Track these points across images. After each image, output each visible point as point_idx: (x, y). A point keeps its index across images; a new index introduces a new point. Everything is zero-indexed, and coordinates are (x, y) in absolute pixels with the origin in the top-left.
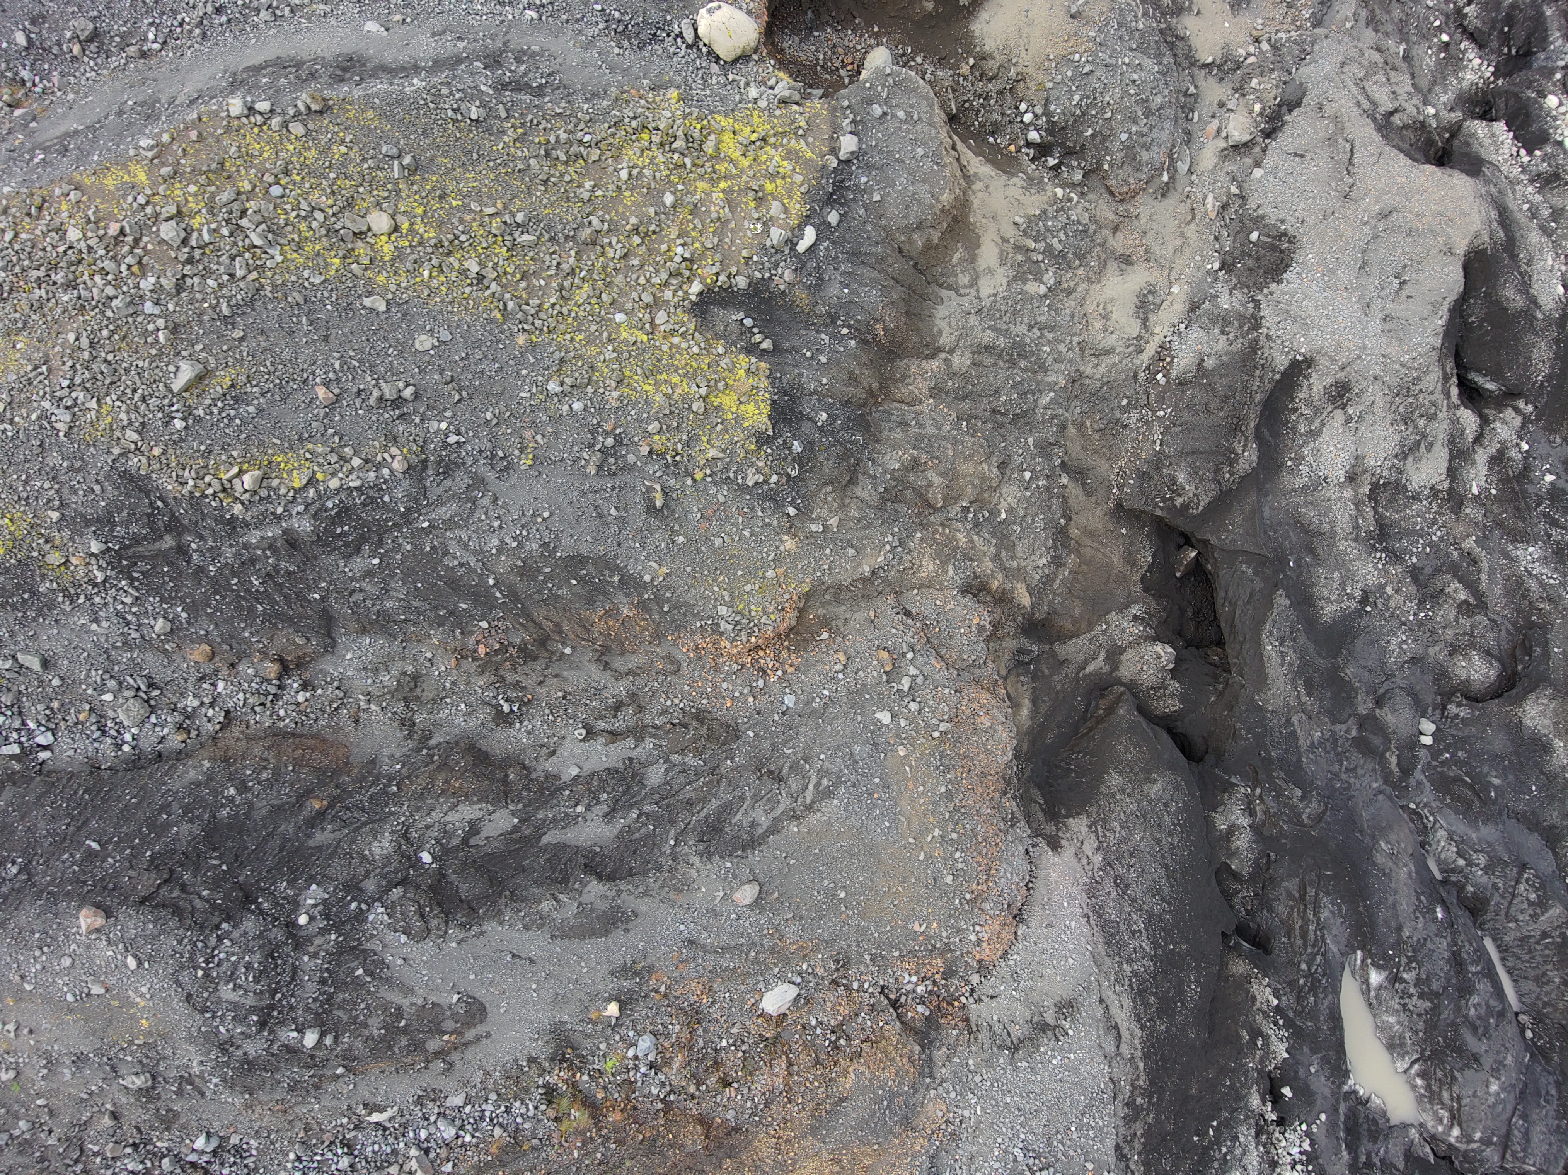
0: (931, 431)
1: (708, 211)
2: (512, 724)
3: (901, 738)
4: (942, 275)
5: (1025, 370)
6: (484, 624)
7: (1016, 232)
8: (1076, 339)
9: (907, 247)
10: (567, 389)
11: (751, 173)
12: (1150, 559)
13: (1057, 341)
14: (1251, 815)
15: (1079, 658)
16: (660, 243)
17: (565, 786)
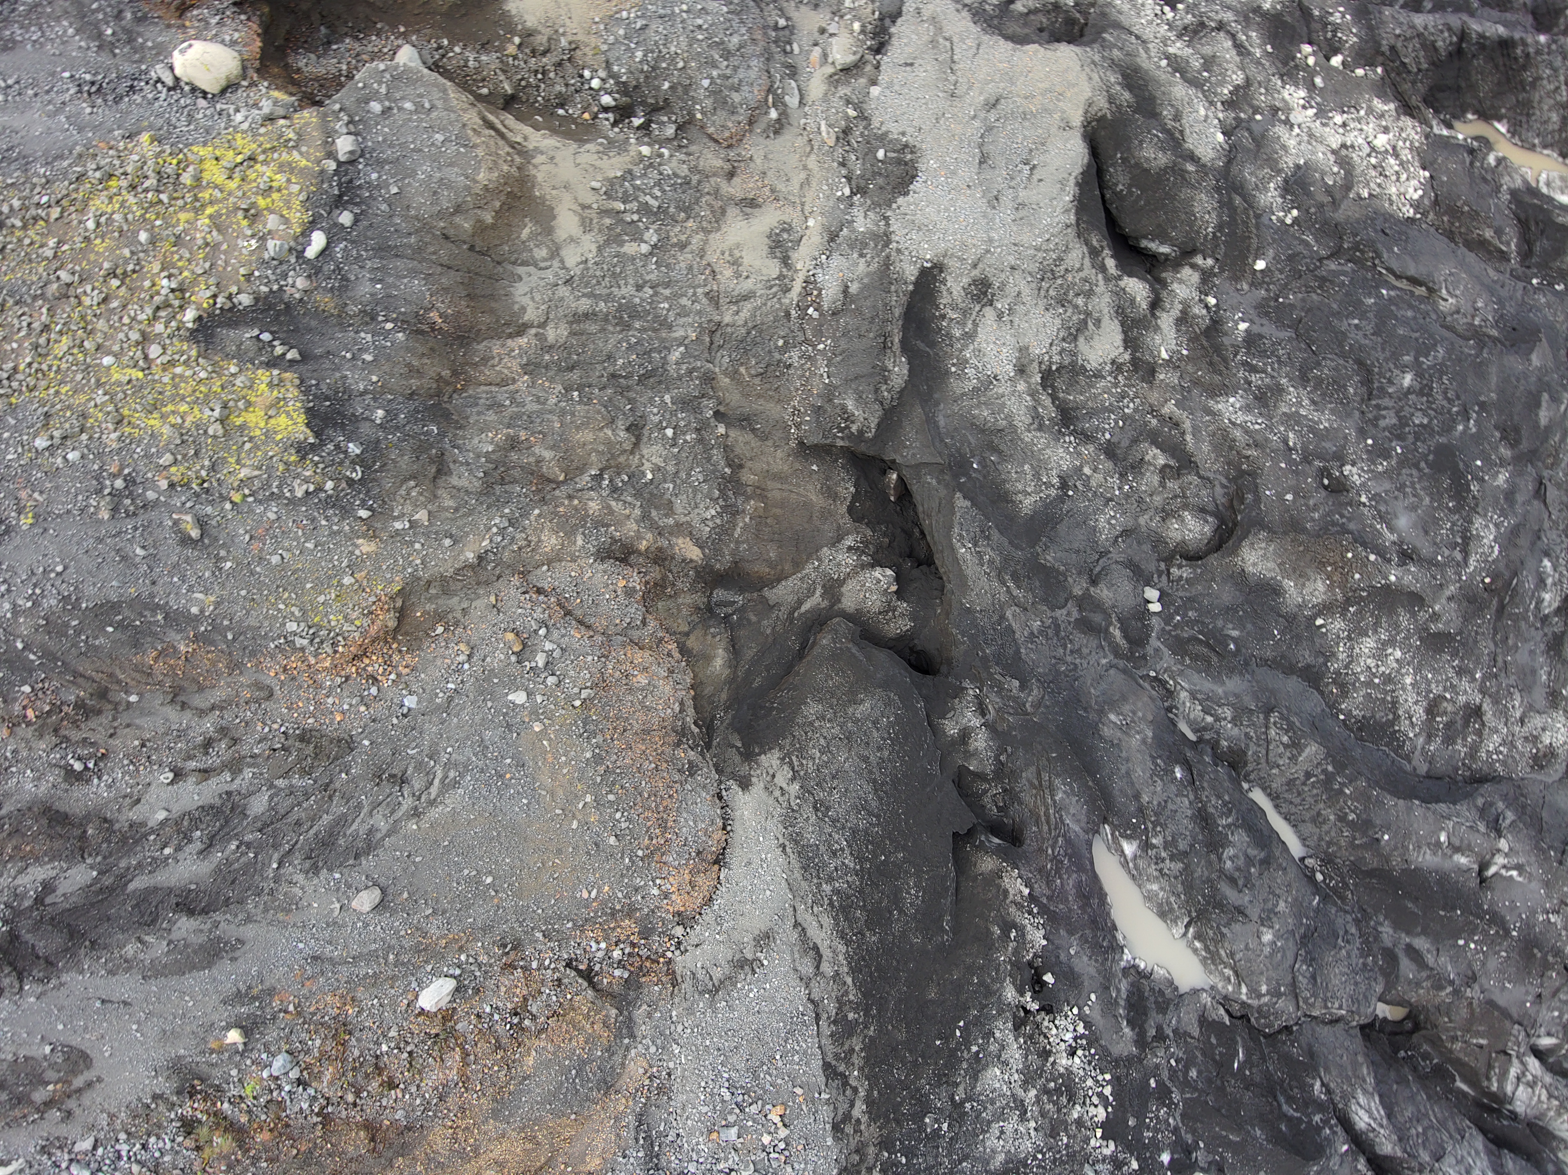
0: (532, 407)
1: (193, 239)
2: (88, 781)
3: (538, 714)
4: (511, 253)
5: (643, 330)
6: (27, 689)
7: (597, 197)
8: (700, 291)
9: (451, 232)
10: (56, 441)
11: (240, 194)
12: (852, 489)
13: (676, 296)
14: (983, 714)
15: (791, 599)
16: (143, 280)
17: (152, 831)
